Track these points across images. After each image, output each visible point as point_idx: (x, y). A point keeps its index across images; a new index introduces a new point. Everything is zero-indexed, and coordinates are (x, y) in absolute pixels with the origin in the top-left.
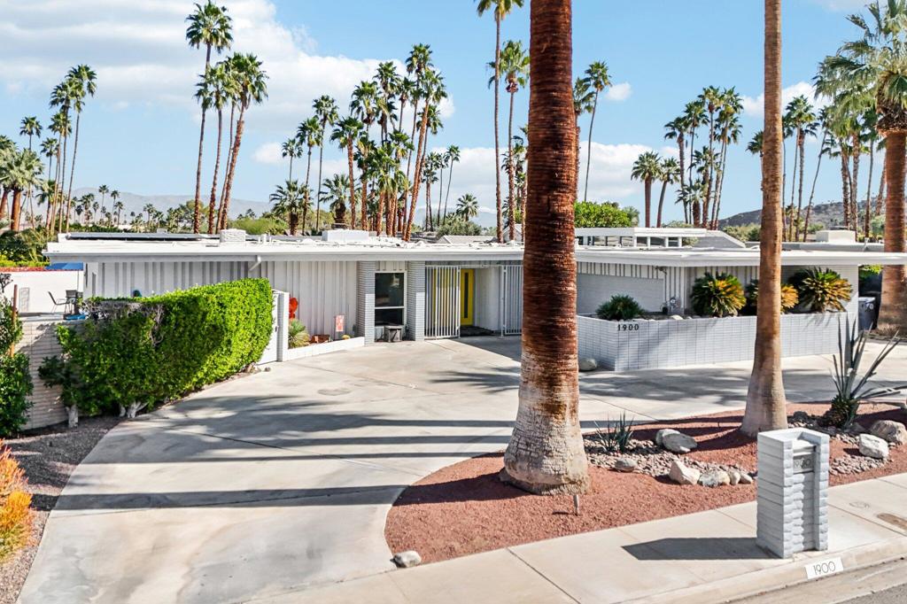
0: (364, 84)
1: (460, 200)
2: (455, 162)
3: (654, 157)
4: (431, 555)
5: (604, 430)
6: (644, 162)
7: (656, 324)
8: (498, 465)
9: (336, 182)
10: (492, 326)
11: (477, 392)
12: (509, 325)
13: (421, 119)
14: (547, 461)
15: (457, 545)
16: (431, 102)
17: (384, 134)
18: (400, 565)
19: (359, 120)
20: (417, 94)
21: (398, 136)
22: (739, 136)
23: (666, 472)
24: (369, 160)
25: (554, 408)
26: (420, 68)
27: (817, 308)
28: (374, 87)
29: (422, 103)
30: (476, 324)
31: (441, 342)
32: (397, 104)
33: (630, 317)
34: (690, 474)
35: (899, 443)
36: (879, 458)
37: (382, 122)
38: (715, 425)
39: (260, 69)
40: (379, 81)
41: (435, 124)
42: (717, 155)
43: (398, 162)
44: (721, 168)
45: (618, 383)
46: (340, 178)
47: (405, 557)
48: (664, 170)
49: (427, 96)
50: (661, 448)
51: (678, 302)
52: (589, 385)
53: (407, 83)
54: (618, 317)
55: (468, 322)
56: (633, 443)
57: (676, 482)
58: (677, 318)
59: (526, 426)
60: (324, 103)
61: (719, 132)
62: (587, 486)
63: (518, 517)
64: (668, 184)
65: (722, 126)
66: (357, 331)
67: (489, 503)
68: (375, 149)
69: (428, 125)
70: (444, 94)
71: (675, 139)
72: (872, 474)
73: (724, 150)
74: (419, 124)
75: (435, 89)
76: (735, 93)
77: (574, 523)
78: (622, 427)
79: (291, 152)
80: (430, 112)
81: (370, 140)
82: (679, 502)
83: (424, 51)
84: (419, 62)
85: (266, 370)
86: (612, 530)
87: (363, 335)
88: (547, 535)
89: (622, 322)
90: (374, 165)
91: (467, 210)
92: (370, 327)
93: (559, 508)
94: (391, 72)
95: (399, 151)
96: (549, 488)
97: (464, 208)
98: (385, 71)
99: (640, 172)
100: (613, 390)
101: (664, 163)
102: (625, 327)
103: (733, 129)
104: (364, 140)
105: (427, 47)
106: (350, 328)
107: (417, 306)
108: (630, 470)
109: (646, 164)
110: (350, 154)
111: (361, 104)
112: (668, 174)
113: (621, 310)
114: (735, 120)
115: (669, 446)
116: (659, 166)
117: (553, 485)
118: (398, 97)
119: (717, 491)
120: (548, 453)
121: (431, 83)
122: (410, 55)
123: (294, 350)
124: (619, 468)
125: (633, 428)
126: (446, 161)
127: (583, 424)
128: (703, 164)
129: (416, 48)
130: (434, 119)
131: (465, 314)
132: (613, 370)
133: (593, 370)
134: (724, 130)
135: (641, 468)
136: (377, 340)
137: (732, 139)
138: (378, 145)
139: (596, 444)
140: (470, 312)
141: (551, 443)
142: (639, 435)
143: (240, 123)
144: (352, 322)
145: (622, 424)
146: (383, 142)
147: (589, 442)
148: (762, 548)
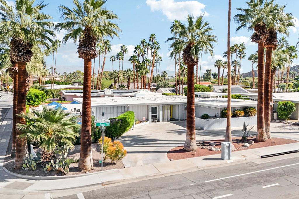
0: (137, 46)
1: (162, 73)
2: (161, 61)
3: (220, 61)
4: (174, 159)
5: (200, 142)
6: (217, 62)
7: (213, 120)
8: (183, 148)
9: (128, 71)
10: (177, 118)
11: (176, 135)
12: (181, 118)
13: (153, 54)
14: (191, 147)
15: (178, 158)
16: (156, 50)
17: (143, 59)
18: (171, 160)
19: (136, 56)
20: (152, 48)
21: (147, 60)
22: (245, 56)
23: (210, 149)
24: (139, 67)
25: (192, 139)
26: (153, 40)
27: (249, 116)
28: (140, 46)
29: (153, 50)
30: (173, 117)
31: (166, 122)
32: (146, 50)
33: (207, 118)
34: (214, 149)
35: (252, 144)
36: (247, 147)
37: (142, 55)
38: (220, 141)
39: (110, 43)
40: (141, 44)
41: (157, 56)
42: (238, 62)
43: (147, 67)
44: (240, 66)
45: (204, 133)
46: (129, 69)
47: (171, 159)
48: (224, 65)
49: (155, 48)
50: (210, 145)
51: (218, 114)
52: (198, 133)
53: (149, 44)
54: (205, 118)
55: (171, 117)
56: (205, 144)
57: (211, 150)
58: (218, 118)
59: (187, 141)
60: (124, 47)
61: (239, 55)
62: (197, 151)
63: (186, 155)
64: (225, 69)
65: (240, 54)
66: (147, 120)
67: (182, 153)
68: (140, 63)
69: (155, 56)
70: (159, 48)
71: (226, 57)
72: (245, 149)
73: (241, 60)
74: (152, 56)
75: (157, 46)
76: (244, 44)
77: (194, 156)
78: (203, 142)
79: (112, 60)
80: (155, 52)
81: (139, 61)
82: (211, 153)
83: (154, 36)
84: (153, 39)
85: (133, 129)
86: (200, 157)
87: (149, 121)
88: (191, 157)
89: (206, 120)
90: (140, 68)
91: (164, 76)
92: (151, 119)
93: (192, 154)
94: (144, 42)
95: (147, 64)
96: (191, 151)
97: (163, 75)
98: (143, 42)
99: (217, 65)
100: (203, 134)
101: (224, 63)
102: (206, 121)
103: (243, 54)
104: (138, 61)
105: (155, 35)
106: (146, 120)
107: (160, 114)
108: (204, 148)
109: (218, 63)
110: (134, 65)
111: (137, 51)
112: (225, 66)
113: (205, 117)
114: (244, 52)
115: (211, 145)
116: (222, 63)
117: (192, 150)
118: (146, 48)
119: (218, 152)
120: (191, 146)
121: (156, 45)
122: (150, 37)
123: (136, 125)
124: (203, 148)
125: (205, 142)
126: (158, 61)
127: (196, 141)
128: (234, 65)
129: (152, 35)
130: (157, 54)
131: (171, 115)
132: (203, 130)
133: (199, 130)
134: (240, 55)
135: (206, 148)
136: (152, 122)
137: (243, 57)
138: (141, 62)
139: (199, 145)
140: (172, 115)
141: (191, 144)
142: (206, 143)
143: (104, 58)
144: (146, 118)
145: (203, 141)
146: (142, 61)
147: (198, 144)
148: (222, 159)
